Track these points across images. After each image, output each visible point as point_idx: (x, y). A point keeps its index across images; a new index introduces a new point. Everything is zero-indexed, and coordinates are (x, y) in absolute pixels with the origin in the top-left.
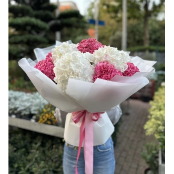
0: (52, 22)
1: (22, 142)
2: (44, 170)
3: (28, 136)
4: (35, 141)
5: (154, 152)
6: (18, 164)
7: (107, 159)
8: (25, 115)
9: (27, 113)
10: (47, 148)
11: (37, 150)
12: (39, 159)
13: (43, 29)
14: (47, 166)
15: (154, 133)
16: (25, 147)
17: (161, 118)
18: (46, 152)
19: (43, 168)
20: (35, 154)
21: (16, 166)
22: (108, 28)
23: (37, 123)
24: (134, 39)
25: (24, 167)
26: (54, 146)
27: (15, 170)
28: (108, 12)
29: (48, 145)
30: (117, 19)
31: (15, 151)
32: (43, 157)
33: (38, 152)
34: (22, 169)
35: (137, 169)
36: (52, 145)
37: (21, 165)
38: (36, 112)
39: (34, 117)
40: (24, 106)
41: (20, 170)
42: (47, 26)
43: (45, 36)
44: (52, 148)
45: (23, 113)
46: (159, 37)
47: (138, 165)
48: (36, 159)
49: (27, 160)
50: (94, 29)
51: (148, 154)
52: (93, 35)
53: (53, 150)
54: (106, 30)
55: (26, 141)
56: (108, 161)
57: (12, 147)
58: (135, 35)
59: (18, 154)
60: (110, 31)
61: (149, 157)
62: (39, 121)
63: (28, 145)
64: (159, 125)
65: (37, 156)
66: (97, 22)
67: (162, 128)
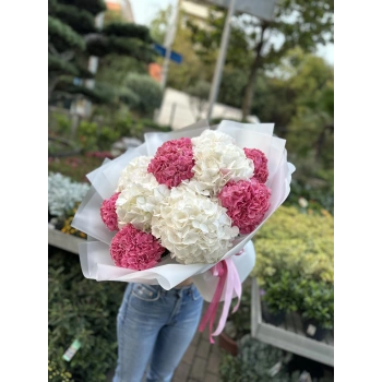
0: (93, 37)
2: (71, 315)
11: (57, 278)
12: (59, 296)
13: (75, 47)
14: (76, 309)
15: (256, 276)
17: (271, 255)
19: (71, 312)
20: (53, 288)
22: (184, 67)
30: (206, 58)
32: (67, 292)
33: (57, 282)
39: (54, 221)
42: (83, 41)
43: (73, 61)
46: (263, 106)
48: (56, 295)
50: (161, 65)
52: (157, 75)
54: (180, 71)
60: (186, 74)
62: (64, 230)
64: (267, 265)
65: (57, 290)
66: (168, 54)
67: (270, 271)
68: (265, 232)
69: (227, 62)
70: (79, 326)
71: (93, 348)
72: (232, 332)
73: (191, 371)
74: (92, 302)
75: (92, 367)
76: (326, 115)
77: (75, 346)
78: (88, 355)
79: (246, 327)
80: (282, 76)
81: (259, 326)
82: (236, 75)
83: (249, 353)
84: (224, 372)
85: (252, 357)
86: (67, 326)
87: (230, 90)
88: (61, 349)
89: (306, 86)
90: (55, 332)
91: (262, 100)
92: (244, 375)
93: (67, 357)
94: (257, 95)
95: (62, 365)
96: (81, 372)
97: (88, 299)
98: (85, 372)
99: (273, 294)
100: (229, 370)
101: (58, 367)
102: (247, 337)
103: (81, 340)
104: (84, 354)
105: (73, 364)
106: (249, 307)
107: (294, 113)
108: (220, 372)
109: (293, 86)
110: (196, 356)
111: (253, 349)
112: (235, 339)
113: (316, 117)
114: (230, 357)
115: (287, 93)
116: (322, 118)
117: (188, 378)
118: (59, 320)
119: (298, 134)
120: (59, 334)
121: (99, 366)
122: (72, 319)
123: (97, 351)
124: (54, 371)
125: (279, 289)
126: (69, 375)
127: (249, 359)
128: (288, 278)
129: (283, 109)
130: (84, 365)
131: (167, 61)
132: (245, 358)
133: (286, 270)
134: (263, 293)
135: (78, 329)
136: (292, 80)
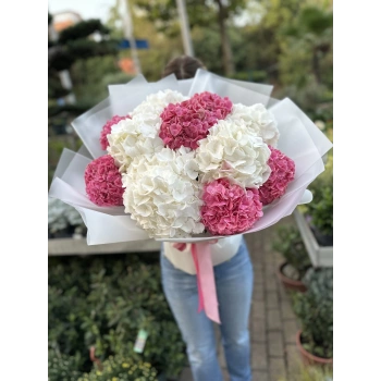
1: (68, 278)
3: (74, 266)
4: (91, 270)
5: (293, 236)
6: (75, 313)
7: (240, 262)
8: (59, 231)
9: (62, 226)
10: (116, 274)
11: (102, 282)
12: (110, 297)
14: (130, 302)
16: (76, 283)
18: (121, 282)
19: (125, 306)
20: (102, 290)
21: (72, 317)
22: (154, 53)
25: (89, 315)
26: (130, 269)
27: (73, 324)
28: (151, 19)
29: (117, 269)
31: (63, 294)
32: (116, 291)
33: (104, 285)
34: (86, 318)
35: (263, 270)
36: (125, 268)
37: (81, 314)
39: (78, 230)
40: (53, 215)
41: (82, 322)
44: (127, 274)
45: (54, 229)
46: (245, 58)
48: (106, 296)
49: (89, 303)
50: (130, 58)
53: (130, 275)
54: (152, 60)
55: (74, 274)
56: (242, 263)
57: (54, 289)
59: (69, 298)
63: (81, 280)
65: (105, 291)
66: (133, 44)
69: (191, 26)
70: (139, 316)
71: (161, 333)
72: (293, 274)
73: (267, 324)
74: (143, 291)
75: (167, 350)
76: (311, 36)
77: (142, 337)
78: (158, 340)
79: (305, 263)
80: (253, 20)
81: (318, 253)
82: (207, 39)
83: (319, 286)
84: (299, 310)
85: (323, 288)
86: (127, 320)
88: (130, 344)
89: (281, 19)
90: (119, 329)
91: (242, 53)
92: (320, 306)
93: (139, 348)
94: (235, 49)
95: (137, 358)
96: (158, 359)
97: (139, 290)
98: (162, 358)
99: (320, 215)
100: (303, 307)
101: (135, 362)
102: (311, 272)
103: (145, 329)
104: (154, 341)
105: (147, 354)
106: (302, 243)
107: (279, 51)
108: (295, 313)
109: (268, 25)
110: (267, 310)
111: (321, 280)
112: (300, 279)
113: (301, 42)
114: (300, 294)
115: (264, 36)
116: (309, 41)
117: (267, 332)
118: (118, 317)
119: (291, 71)
120: (123, 331)
121: (173, 347)
122: (130, 314)
123: (166, 334)
124: (131, 366)
125: (324, 207)
126: (148, 365)
127: (320, 291)
128: (330, 193)
129: (267, 52)
130: (159, 351)
131: (134, 52)
132: (316, 291)
133: (325, 187)
134: (309, 219)
135: (139, 320)
136: (265, 20)
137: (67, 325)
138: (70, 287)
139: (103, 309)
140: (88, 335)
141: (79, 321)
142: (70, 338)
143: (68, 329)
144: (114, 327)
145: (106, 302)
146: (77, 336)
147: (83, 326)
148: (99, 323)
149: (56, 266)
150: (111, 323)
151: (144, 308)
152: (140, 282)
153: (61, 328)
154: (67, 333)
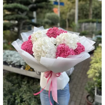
0: (31, 6)
1: (16, 81)
3: (19, 77)
4: (24, 80)
6: (15, 93)
8: (17, 65)
9: (18, 64)
10: (30, 84)
11: (25, 85)
12: (26, 91)
13: (26, 10)
14: (31, 95)
15: (93, 77)
16: (18, 83)
17: (97, 68)
18: (30, 87)
19: (29, 96)
21: (14, 94)
22: (66, 6)
23: (24, 70)
24: (83, 13)
25: (18, 95)
26: (35, 83)
29: (31, 82)
30: (72, 1)
31: (13, 86)
32: (28, 89)
33: (25, 87)
34: (17, 96)
35: (82, 95)
36: (34, 82)
38: (24, 64)
39: (23, 67)
40: (17, 60)
42: (28, 8)
43: (27, 15)
44: (34, 84)
45: (16, 64)
47: (83, 93)
48: (25, 91)
49: (20, 91)
50: (57, 8)
51: (89, 88)
52: (57, 12)
53: (34, 85)
54: (65, 8)
55: (18, 80)
58: (83, 11)
59: (14, 88)
60: (68, 8)
61: (89, 89)
62: (26, 69)
63: (20, 82)
64: (96, 73)
65: (25, 89)
66: (59, 3)
67: (97, 75)
68: (97, 60)
70: (32, 100)
86: (28, 101)
87: (85, 10)
90: (25, 103)
122: (30, 98)
131: (59, 6)
135: (32, 101)
137: (12, 96)
138: (16, 84)
139: (23, 94)
140: (17, 101)
141: (15, 96)
142: (11, 101)
143: (12, 97)
144: (24, 101)
145: (24, 92)
146: (14, 100)
147: (16, 98)
148: (21, 98)
149: (14, 76)
150: (24, 100)
151: (35, 98)
152: (36, 89)
153: (10, 96)
154: (11, 99)
